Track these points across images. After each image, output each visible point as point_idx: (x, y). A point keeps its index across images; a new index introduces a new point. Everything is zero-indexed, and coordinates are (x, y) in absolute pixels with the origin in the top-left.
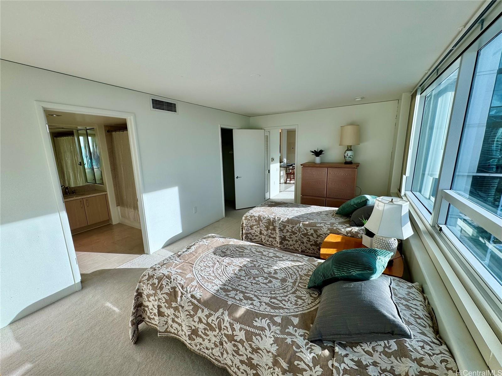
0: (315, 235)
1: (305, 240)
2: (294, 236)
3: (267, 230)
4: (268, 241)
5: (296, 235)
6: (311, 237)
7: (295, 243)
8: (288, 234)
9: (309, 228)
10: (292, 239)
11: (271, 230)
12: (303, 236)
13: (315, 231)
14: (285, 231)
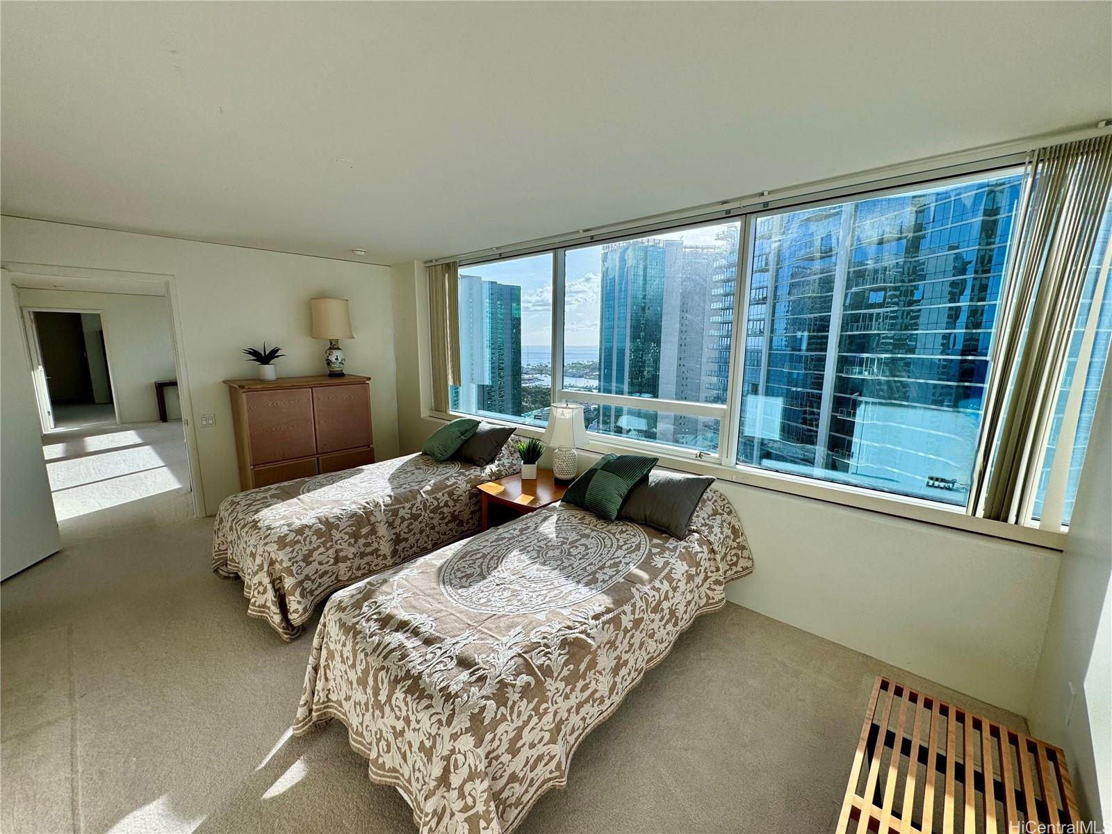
0: (451, 503)
1: (435, 522)
2: (417, 523)
3: (356, 542)
4: (359, 569)
5: (420, 519)
6: (446, 510)
7: (418, 536)
8: (406, 523)
9: (440, 494)
10: (412, 533)
11: (366, 536)
12: (432, 515)
13: (451, 494)
14: (398, 521)
